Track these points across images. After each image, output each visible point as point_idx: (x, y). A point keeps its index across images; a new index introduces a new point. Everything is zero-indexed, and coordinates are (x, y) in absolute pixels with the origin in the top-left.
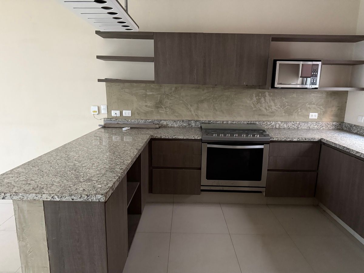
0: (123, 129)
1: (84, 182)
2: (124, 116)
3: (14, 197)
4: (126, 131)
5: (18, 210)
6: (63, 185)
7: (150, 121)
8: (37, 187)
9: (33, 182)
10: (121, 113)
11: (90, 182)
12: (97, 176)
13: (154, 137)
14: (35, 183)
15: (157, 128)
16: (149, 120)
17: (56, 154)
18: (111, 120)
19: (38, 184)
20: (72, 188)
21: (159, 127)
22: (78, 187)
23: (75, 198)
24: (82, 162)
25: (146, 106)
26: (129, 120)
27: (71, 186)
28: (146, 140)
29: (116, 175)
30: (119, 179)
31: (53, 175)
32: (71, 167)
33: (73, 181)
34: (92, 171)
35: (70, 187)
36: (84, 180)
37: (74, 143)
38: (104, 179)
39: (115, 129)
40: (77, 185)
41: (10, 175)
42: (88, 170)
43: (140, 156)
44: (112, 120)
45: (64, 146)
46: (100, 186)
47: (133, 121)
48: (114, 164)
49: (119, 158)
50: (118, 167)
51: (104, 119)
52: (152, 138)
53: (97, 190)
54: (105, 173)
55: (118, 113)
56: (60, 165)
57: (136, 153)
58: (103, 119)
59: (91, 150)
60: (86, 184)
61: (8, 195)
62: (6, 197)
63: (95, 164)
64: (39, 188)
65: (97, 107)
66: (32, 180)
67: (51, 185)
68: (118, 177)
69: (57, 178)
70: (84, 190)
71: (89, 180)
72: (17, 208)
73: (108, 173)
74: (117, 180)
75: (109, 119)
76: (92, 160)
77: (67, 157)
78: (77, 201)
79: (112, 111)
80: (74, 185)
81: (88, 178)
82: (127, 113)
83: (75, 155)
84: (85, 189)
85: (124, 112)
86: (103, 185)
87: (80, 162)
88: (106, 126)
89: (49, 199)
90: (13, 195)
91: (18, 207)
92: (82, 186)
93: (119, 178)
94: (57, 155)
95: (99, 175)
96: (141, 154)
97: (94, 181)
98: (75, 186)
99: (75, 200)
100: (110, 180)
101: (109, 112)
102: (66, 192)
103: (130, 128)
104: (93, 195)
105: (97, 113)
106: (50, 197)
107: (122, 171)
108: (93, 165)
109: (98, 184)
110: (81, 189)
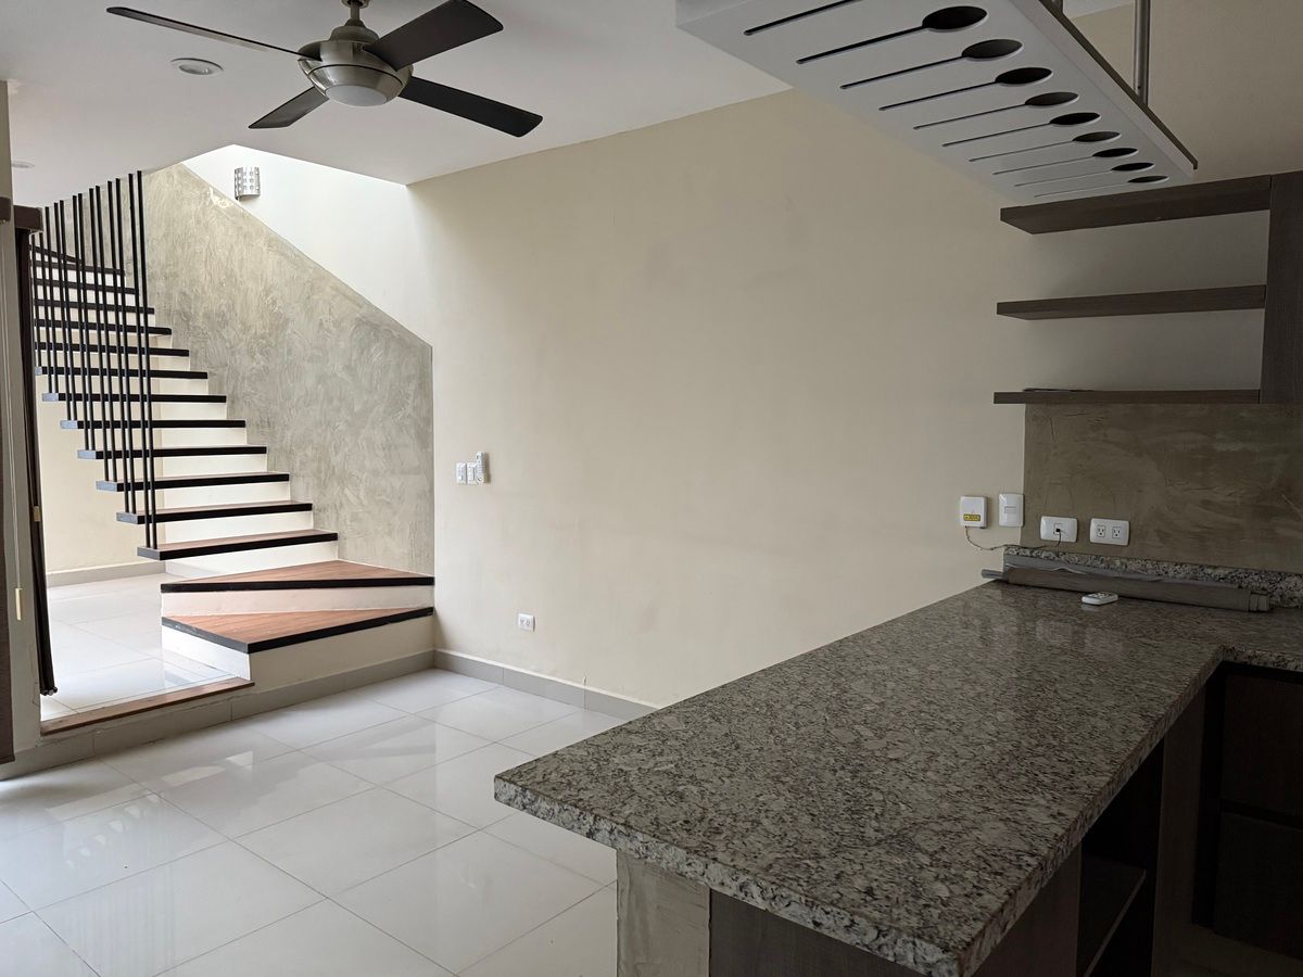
0: (1085, 599)
1: (878, 843)
2: (1092, 540)
3: (621, 840)
4: (1096, 610)
5: (630, 891)
6: (792, 835)
7: (1221, 572)
8: (701, 820)
9: (695, 789)
10: (1083, 530)
11: (901, 853)
12: (937, 828)
13: (1241, 659)
14: (699, 798)
15: (1258, 612)
16: (1215, 567)
17: (800, 679)
18: (1034, 554)
19: (708, 805)
20: (823, 864)
21: (1272, 610)
22: (848, 869)
23: (826, 921)
24: (889, 734)
25: (1206, 504)
26: (1118, 563)
27: (824, 851)
28: (1195, 671)
29: (1027, 848)
30: (1039, 875)
31: (767, 776)
32: (843, 750)
33: (836, 829)
34: (921, 792)
35: (817, 857)
36: (880, 836)
37: (874, 641)
38: (968, 856)
39: (1051, 594)
40: (847, 855)
41: (636, 740)
42: (906, 781)
43: (1158, 752)
44: (1038, 557)
45: (836, 649)
46: (943, 891)
47: (1133, 566)
48: (1024, 779)
49: (1049, 746)
50: (1043, 802)
51: (1008, 547)
52: (1231, 659)
53: (925, 912)
54: (978, 818)
55: (1068, 526)
56: (803, 730)
57: (1139, 739)
58: (1003, 549)
59: (933, 685)
60: (885, 858)
61: (604, 826)
62: (598, 830)
63: (940, 759)
64: (705, 825)
65: (982, 500)
66: (693, 780)
67: (748, 825)
68: (1033, 861)
69: (779, 794)
70: (869, 891)
71: (901, 841)
72: (628, 888)
73: (991, 825)
74: (1029, 879)
75: (1028, 552)
76: (931, 734)
77: (838, 698)
78: (832, 935)
79: (1044, 521)
80: (835, 853)
81: (897, 825)
82: (1108, 531)
83: (869, 696)
84: (874, 884)
85: (1094, 524)
86: (957, 890)
87: (880, 733)
88: (1011, 581)
89: (730, 890)
90: (619, 832)
91: (631, 883)
92: (867, 868)
93: (1041, 867)
94: (803, 684)
95: (947, 825)
96: (1162, 741)
97: (920, 850)
98: (838, 860)
99: (826, 932)
100: (996, 867)
101: (1029, 522)
102: (797, 879)
103: (1115, 597)
104: (905, 937)
105: (982, 522)
106: (735, 883)
107: (1061, 832)
108: (930, 759)
109: (937, 878)
110: (860, 883)
